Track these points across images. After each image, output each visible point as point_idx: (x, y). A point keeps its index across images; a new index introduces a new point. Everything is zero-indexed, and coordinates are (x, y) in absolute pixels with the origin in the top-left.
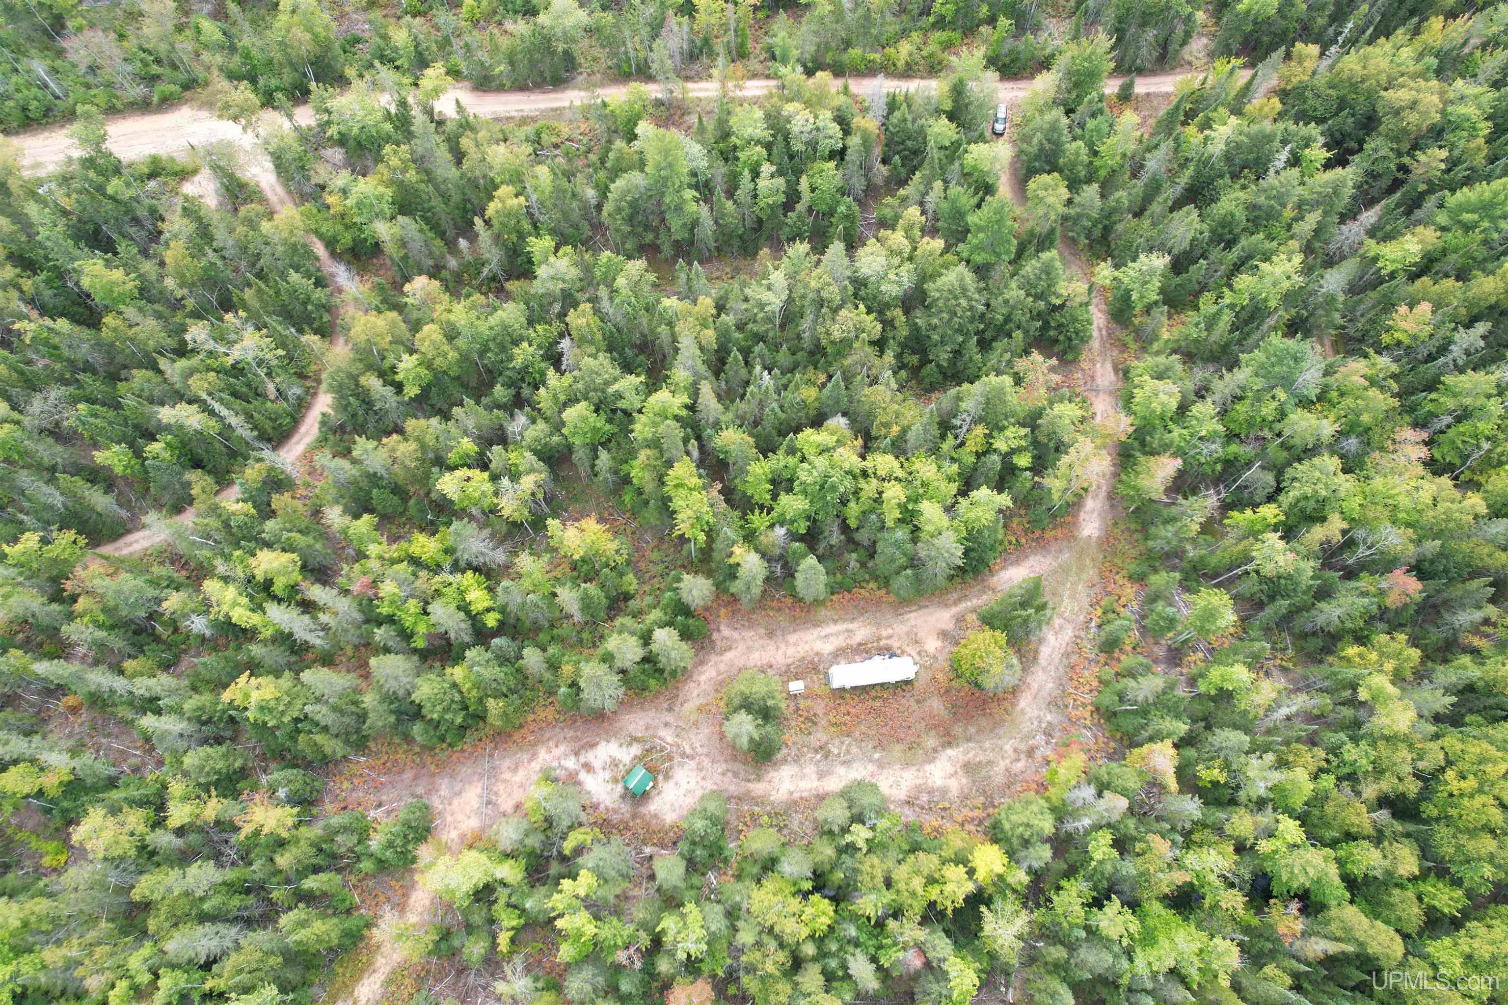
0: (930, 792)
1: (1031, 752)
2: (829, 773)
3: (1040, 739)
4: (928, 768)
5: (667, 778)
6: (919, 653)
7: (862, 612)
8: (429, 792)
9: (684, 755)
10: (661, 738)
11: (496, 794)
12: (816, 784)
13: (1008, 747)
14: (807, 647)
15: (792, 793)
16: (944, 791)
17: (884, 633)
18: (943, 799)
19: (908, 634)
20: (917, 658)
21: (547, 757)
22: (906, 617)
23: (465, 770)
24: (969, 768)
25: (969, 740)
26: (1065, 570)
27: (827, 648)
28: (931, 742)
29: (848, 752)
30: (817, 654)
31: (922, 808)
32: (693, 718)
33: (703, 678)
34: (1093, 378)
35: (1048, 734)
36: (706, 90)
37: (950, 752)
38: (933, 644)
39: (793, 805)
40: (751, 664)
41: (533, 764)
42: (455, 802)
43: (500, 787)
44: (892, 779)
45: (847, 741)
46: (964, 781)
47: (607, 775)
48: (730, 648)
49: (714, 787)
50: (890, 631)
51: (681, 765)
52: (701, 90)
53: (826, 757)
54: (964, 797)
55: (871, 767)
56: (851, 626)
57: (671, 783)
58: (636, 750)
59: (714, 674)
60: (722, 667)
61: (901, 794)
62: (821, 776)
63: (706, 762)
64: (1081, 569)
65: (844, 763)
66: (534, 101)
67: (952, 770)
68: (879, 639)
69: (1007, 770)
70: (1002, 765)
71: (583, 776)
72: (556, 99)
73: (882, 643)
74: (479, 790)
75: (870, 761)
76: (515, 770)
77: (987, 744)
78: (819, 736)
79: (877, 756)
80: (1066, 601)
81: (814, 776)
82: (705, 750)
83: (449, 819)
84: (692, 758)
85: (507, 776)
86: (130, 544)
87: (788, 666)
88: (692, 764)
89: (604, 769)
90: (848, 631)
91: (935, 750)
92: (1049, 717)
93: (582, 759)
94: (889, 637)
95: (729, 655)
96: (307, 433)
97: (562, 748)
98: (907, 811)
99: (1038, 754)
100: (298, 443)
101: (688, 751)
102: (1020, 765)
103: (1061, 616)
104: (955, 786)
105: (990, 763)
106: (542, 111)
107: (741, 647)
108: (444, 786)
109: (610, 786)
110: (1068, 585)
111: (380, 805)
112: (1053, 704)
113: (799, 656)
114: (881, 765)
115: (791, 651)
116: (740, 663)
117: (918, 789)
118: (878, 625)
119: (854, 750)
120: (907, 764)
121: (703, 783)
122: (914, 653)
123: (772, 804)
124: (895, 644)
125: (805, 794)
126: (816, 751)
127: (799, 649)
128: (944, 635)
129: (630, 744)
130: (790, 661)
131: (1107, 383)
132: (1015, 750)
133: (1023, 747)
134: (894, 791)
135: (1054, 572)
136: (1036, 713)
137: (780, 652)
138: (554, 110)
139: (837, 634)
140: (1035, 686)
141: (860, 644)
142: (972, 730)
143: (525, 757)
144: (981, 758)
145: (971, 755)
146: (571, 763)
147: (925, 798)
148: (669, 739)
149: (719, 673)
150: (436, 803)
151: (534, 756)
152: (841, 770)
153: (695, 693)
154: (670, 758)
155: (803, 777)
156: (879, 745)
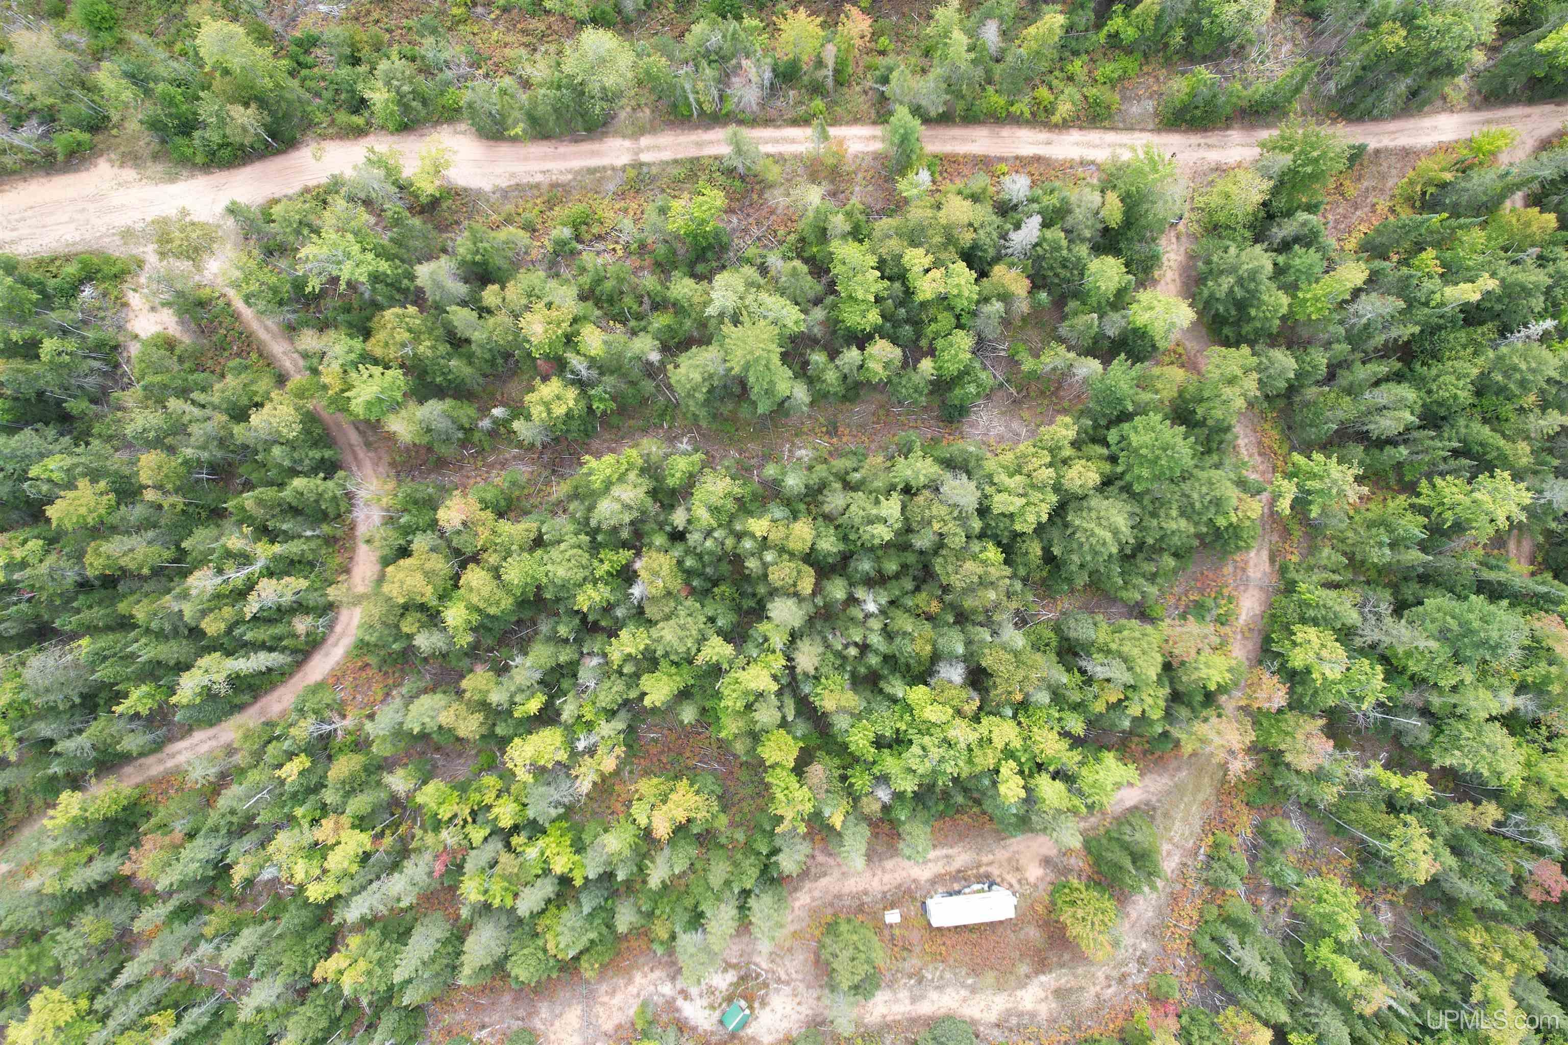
0: (1020, 1015)
1: (1122, 979)
2: (923, 997)
3: (1133, 967)
4: (1019, 993)
5: (763, 1004)
6: (1019, 881)
7: (961, 837)
8: (530, 1015)
9: (779, 981)
10: (756, 964)
11: (598, 1017)
12: (909, 1008)
13: (1100, 975)
14: (904, 874)
15: (884, 1016)
16: (1033, 1015)
17: (985, 859)
18: (1032, 1022)
19: (1009, 860)
20: (1016, 886)
21: (643, 981)
22: (1008, 842)
23: (564, 994)
24: (1060, 994)
25: (1062, 966)
26: (1179, 789)
27: (923, 873)
28: (1023, 969)
29: (941, 977)
30: (914, 881)
31: (1011, 1030)
32: (787, 945)
33: (797, 904)
34: (1244, 570)
35: (1142, 961)
36: (793, 141)
37: (1043, 978)
38: (1034, 872)
39: (887, 1027)
40: (846, 890)
41: (630, 988)
42: (557, 1023)
43: (599, 1009)
44: (983, 1004)
45: (941, 966)
46: (1054, 1005)
47: (705, 1002)
48: (825, 875)
49: (810, 1012)
50: (991, 857)
51: (777, 991)
52: (785, 140)
53: (920, 982)
54: (1052, 1021)
55: (963, 993)
56: (950, 851)
57: (768, 1009)
58: (731, 977)
59: (808, 900)
60: (817, 894)
61: (992, 1017)
62: (914, 1000)
63: (801, 987)
64: (1198, 789)
65: (937, 988)
66: (564, 157)
67: (1043, 995)
68: (979, 866)
69: (1097, 996)
70: (1093, 990)
71: (680, 1002)
72: (593, 154)
73: (982, 870)
74: (579, 1012)
75: (963, 985)
76: (613, 993)
77: (1080, 971)
78: (914, 962)
79: (970, 981)
80: (1177, 824)
81: (907, 1001)
82: (800, 977)
83: (552, 1037)
84: (787, 983)
85: (605, 999)
86: (173, 756)
87: (884, 893)
88: (787, 990)
89: (701, 996)
90: (947, 856)
91: (1027, 976)
92: (1144, 945)
93: (678, 987)
94: (990, 864)
95: (824, 881)
96: (343, 634)
97: (657, 974)
98: (996, 1032)
99: (1130, 981)
100: (336, 644)
101: (784, 977)
102: (1110, 991)
103: (1170, 840)
104: (1044, 1011)
105: (1082, 988)
106: (577, 173)
107: (836, 873)
108: (544, 1010)
109: (707, 1012)
110: (1182, 806)
111: (483, 1027)
112: (1151, 933)
113: (895, 883)
114: (973, 990)
115: (887, 878)
116: (835, 889)
117: (1009, 1013)
118: (979, 851)
119: (948, 975)
120: (1000, 988)
121: (799, 1008)
122: (1014, 882)
123: (866, 1026)
124: (995, 871)
125: (899, 1017)
126: (910, 977)
127: (896, 875)
128: (1046, 861)
129: (725, 970)
130: (886, 888)
131: (1259, 575)
132: (1107, 977)
133: (1115, 974)
134: (985, 1014)
135: (1169, 793)
136: (1131, 941)
137: (876, 879)
138: (592, 171)
139: (937, 860)
140: (1134, 915)
141: (959, 871)
142: (1066, 957)
143: (622, 982)
144: (1073, 983)
145: (1063, 981)
146: (667, 989)
147: (1014, 1021)
148: (764, 965)
149: (813, 899)
150: (538, 1024)
151: (630, 981)
152: (933, 995)
153: (790, 918)
154: (766, 985)
155: (897, 1001)
156: (974, 971)
